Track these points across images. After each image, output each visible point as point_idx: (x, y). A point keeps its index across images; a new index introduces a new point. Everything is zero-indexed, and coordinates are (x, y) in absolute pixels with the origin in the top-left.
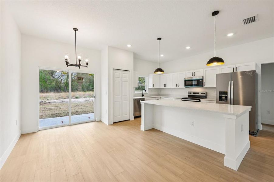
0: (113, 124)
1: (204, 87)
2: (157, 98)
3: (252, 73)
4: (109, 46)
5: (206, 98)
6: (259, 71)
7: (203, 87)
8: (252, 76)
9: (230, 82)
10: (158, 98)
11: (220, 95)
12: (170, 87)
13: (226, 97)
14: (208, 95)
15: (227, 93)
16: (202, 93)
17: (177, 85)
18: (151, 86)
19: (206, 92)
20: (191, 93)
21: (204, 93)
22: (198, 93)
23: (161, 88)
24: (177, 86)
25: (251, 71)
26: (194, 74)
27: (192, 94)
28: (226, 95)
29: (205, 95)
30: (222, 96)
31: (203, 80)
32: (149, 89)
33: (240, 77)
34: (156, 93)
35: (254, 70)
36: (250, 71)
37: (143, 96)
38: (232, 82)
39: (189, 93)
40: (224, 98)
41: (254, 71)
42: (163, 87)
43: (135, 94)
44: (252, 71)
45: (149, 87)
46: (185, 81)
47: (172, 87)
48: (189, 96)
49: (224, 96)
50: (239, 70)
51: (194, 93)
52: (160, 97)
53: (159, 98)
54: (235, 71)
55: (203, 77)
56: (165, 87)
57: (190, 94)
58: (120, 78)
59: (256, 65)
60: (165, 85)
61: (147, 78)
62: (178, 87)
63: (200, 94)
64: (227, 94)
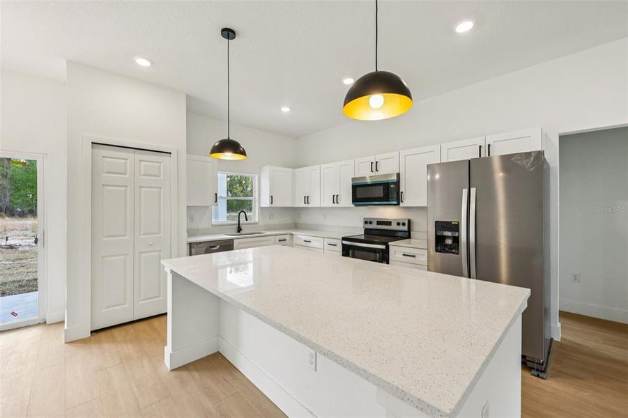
0: (89, 335)
1: (402, 205)
2: (278, 238)
3: (532, 159)
4: (69, 62)
5: (409, 237)
6: (553, 157)
7: (399, 204)
8: (532, 169)
9: (465, 191)
10: (282, 237)
11: (439, 234)
12: (319, 206)
13: (456, 240)
14: (415, 228)
15: (456, 228)
16: (398, 224)
17: (335, 197)
18: (265, 203)
19: (409, 221)
20: (371, 223)
21: (404, 224)
22: (389, 223)
23: (297, 206)
24: (335, 202)
25: (531, 153)
26: (375, 166)
27: (374, 226)
28: (457, 234)
29: (405, 228)
30: (445, 237)
31: (398, 183)
32: (262, 209)
33: (499, 176)
34: (287, 220)
35: (539, 149)
36: (528, 154)
37: (239, 232)
38: (473, 190)
39: (366, 222)
40: (449, 242)
41: (540, 154)
42: (302, 205)
43: (213, 225)
44: (533, 154)
45: (263, 205)
46: (355, 187)
47: (322, 206)
48: (367, 231)
49: (449, 237)
50: (497, 153)
51: (379, 223)
52: (289, 232)
53: (287, 237)
54: (485, 154)
55: (398, 175)
56: (306, 205)
57: (369, 226)
58: (128, 176)
59: (545, 137)
60: (307, 199)
61: (257, 177)
62: (336, 205)
63: (394, 227)
64: (458, 231)
